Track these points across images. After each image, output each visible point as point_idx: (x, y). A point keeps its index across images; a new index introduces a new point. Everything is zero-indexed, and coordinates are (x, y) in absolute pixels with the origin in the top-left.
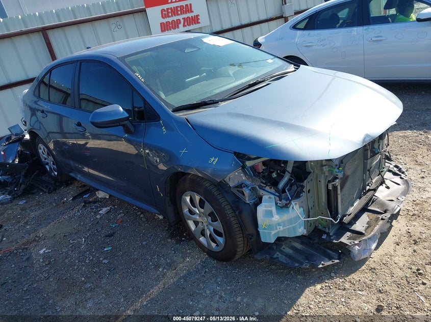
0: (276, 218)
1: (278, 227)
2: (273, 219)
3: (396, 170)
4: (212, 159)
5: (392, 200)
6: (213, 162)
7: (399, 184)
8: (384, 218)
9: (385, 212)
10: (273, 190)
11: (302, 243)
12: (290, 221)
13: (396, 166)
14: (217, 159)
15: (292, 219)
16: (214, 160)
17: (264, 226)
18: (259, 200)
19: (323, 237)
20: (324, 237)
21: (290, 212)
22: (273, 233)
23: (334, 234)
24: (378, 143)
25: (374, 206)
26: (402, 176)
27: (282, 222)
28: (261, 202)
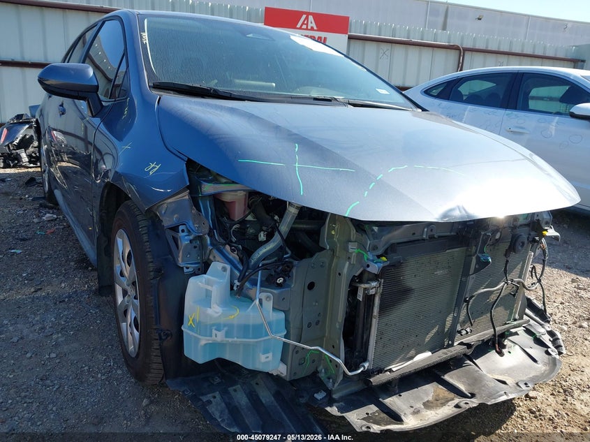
0: (215, 311)
1: (214, 332)
2: (209, 311)
3: (546, 339)
4: (152, 166)
5: (504, 383)
6: (150, 171)
7: (535, 361)
8: (462, 404)
9: (473, 395)
10: (234, 256)
11: (277, 395)
12: (245, 330)
13: (551, 333)
14: (158, 167)
15: (249, 326)
16: (154, 168)
17: (191, 322)
18: (204, 268)
19: (316, 395)
20: (320, 396)
21: (250, 309)
22: (203, 342)
23: (341, 399)
24: (507, 255)
25: (459, 378)
26: (549, 350)
27: (225, 326)
28: (205, 273)
